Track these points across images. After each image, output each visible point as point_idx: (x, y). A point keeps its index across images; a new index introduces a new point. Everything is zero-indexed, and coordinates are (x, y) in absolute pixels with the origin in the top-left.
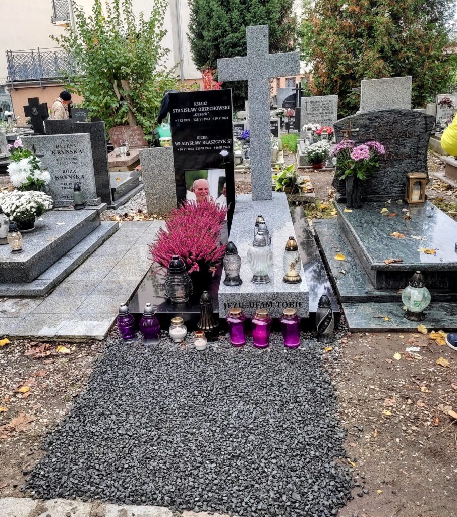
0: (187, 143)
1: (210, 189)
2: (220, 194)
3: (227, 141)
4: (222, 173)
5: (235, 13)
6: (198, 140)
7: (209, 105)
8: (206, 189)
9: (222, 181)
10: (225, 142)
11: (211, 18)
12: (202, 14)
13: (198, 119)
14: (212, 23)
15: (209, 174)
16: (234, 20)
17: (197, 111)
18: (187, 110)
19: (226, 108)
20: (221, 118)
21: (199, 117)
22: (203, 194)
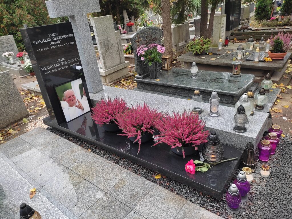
0: (51, 67)
1: (75, 95)
2: (82, 96)
6: (58, 63)
7: (59, 35)
8: (73, 96)
9: (81, 87)
10: (75, 60)
15: (72, 85)
17: (52, 41)
18: (45, 41)
19: (71, 36)
20: (70, 43)
21: (54, 45)
22: (71, 100)
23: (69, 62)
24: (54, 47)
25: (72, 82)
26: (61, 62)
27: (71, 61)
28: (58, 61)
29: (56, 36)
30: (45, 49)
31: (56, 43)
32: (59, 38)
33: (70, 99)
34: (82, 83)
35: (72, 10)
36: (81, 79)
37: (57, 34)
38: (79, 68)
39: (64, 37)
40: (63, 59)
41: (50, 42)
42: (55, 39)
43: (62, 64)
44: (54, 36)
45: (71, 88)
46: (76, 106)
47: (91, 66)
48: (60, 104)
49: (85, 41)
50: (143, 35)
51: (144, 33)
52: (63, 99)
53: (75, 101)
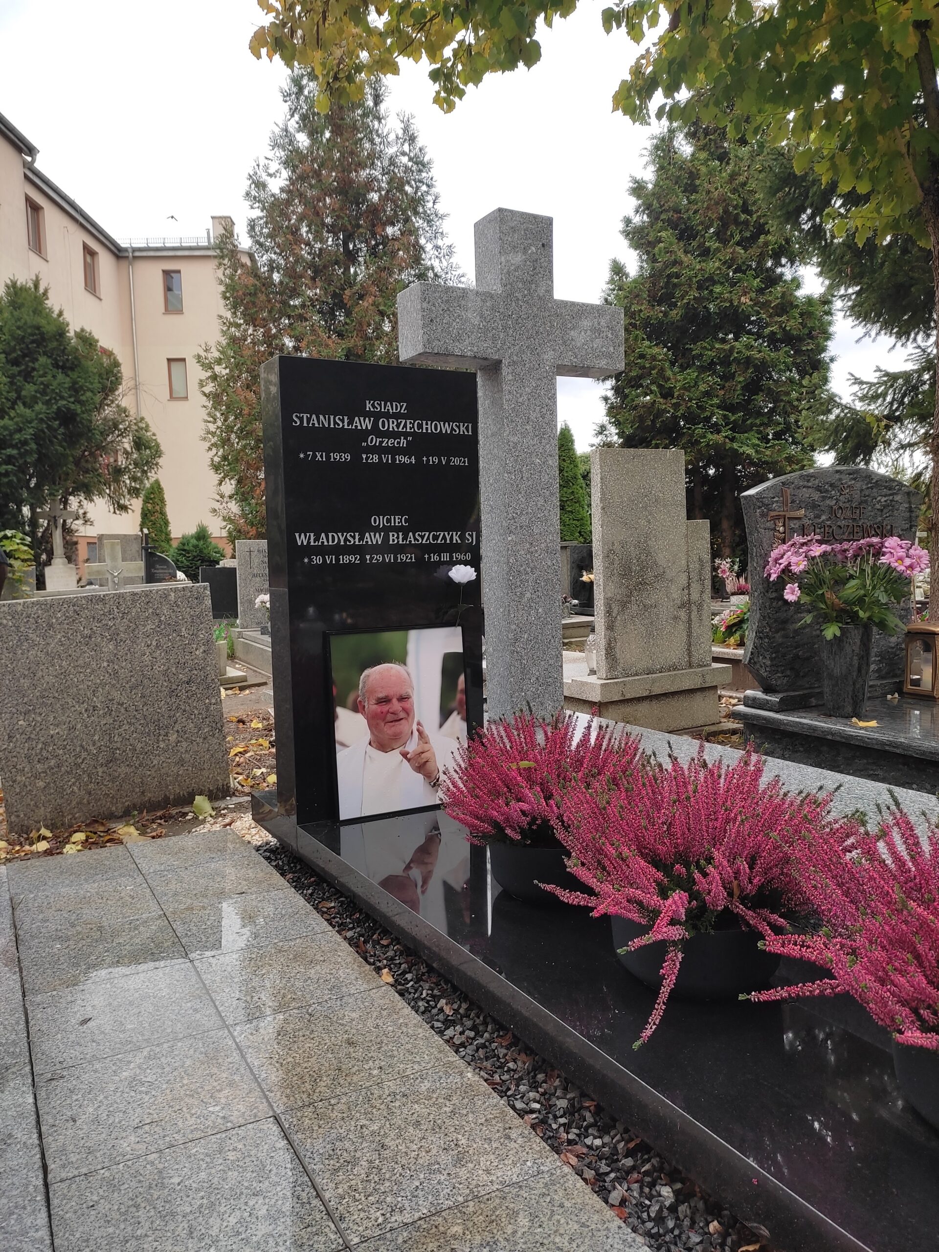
0: (340, 538)
2: (445, 714)
3: (462, 537)
4: (450, 640)
6: (376, 529)
8: (403, 698)
9: (450, 668)
10: (456, 538)
15: (411, 647)
17: (375, 431)
18: (342, 422)
19: (462, 429)
20: (448, 461)
21: (379, 450)
22: (390, 717)
23: (426, 538)
24: (376, 458)
25: (413, 634)
26: (387, 530)
27: (436, 538)
28: (380, 521)
29: (397, 416)
30: (335, 456)
31: (390, 442)
32: (409, 426)
33: (385, 708)
34: (461, 651)
35: (494, 339)
36: (459, 629)
37: (403, 408)
38: (462, 573)
39: (429, 427)
40: (397, 520)
41: (365, 434)
42: (392, 425)
43: (394, 538)
44: (387, 415)
45: (403, 661)
46: (405, 755)
47: (528, 595)
48: (330, 719)
49: (526, 475)
50: (816, 496)
51: (818, 489)
52: (350, 699)
53: (403, 726)
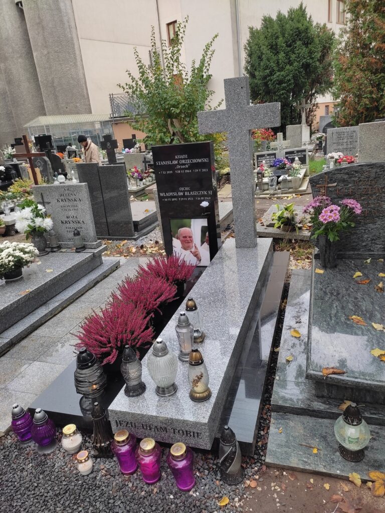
0: (171, 194)
1: (193, 237)
2: (202, 243)
3: (207, 193)
4: (203, 222)
5: (282, 55)
6: (181, 191)
7: (189, 158)
8: (190, 237)
9: (204, 230)
10: (205, 193)
11: (262, 60)
12: (255, 57)
13: (179, 172)
14: (262, 64)
15: (192, 223)
16: (280, 61)
17: (179, 164)
18: (169, 163)
19: (205, 160)
20: (201, 170)
21: (180, 169)
22: (186, 242)
23: (195, 193)
25: (192, 220)
26: (184, 191)
27: (199, 193)
28: (182, 189)
29: (185, 159)
30: (168, 172)
31: (183, 167)
32: (189, 161)
34: (207, 225)
37: (186, 156)
38: (204, 204)
39: (195, 161)
40: (187, 189)
41: (176, 165)
42: (183, 162)
43: (186, 194)
44: (182, 159)
46: (191, 252)
51: (347, 174)
